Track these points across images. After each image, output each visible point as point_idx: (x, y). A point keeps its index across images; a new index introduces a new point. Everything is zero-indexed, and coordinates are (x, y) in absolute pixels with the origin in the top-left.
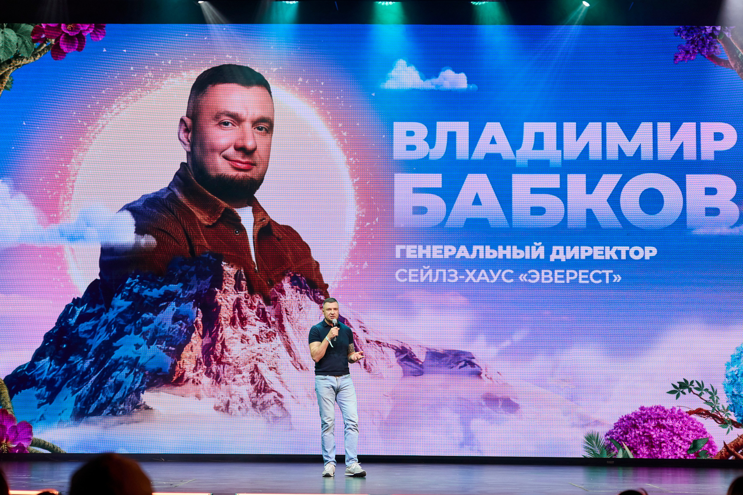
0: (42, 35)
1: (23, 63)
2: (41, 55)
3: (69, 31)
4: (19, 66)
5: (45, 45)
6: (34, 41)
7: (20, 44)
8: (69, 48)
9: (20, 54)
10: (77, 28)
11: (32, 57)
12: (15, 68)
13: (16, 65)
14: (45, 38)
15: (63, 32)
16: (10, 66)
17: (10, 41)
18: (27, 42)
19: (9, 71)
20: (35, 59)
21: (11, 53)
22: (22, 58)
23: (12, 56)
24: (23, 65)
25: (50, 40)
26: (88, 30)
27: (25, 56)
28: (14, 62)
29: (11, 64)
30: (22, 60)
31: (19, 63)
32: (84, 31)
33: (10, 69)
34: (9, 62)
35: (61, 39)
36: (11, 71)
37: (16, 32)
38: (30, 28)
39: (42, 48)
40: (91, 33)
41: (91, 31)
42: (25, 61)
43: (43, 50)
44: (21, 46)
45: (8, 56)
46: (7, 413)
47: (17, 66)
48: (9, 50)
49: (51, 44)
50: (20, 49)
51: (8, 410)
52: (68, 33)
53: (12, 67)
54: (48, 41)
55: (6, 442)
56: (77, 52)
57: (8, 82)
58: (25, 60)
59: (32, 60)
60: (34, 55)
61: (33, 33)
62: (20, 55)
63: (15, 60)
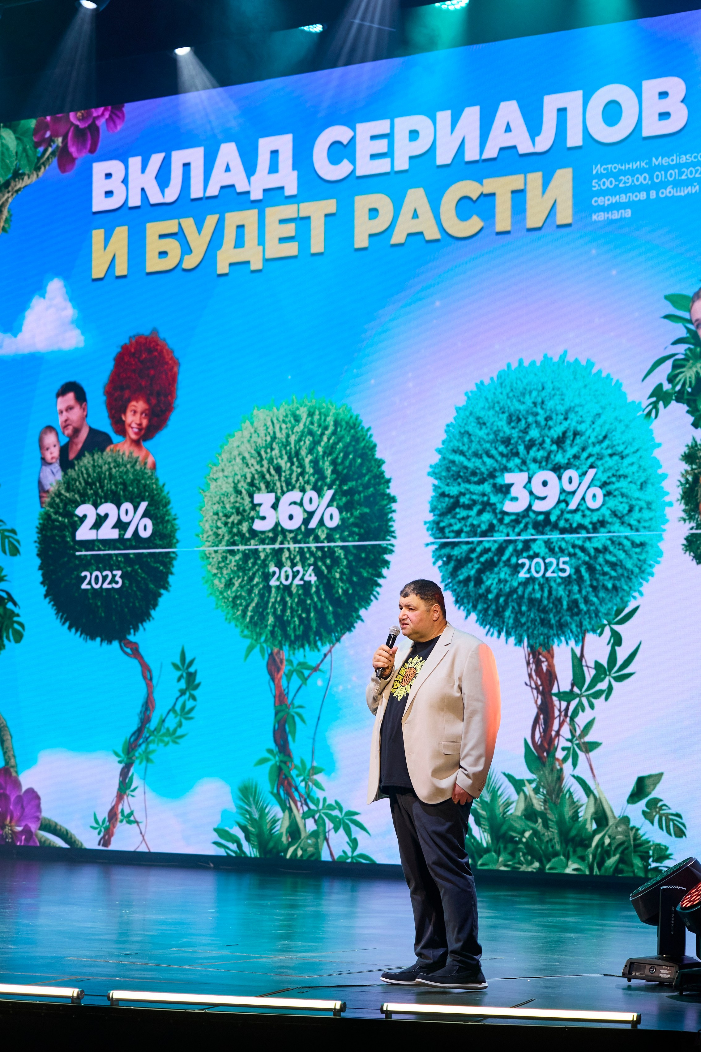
0: (45, 133)
1: (23, 185)
2: (45, 167)
3: (79, 120)
4: (19, 190)
5: (50, 150)
6: (37, 145)
7: (19, 152)
8: (79, 151)
9: (19, 169)
10: (90, 114)
11: (35, 173)
12: (15, 195)
13: (16, 189)
14: (50, 137)
15: (72, 124)
16: (9, 192)
17: (8, 149)
18: (28, 147)
19: (7, 200)
20: (38, 175)
21: (9, 169)
22: (23, 174)
23: (10, 175)
24: (24, 187)
25: (56, 139)
26: (103, 114)
27: (27, 172)
28: (13, 184)
29: (10, 188)
30: (23, 179)
31: (20, 185)
32: (98, 117)
33: (8, 198)
34: (7, 184)
35: (70, 134)
36: (10, 200)
37: (15, 132)
38: (32, 123)
39: (46, 156)
40: (107, 120)
41: (107, 115)
42: (27, 181)
43: (48, 158)
44: (22, 157)
45: (6, 175)
46: (10, 774)
47: (17, 191)
48: (7, 165)
49: (57, 146)
50: (20, 161)
51: (12, 770)
52: (78, 123)
53: (10, 194)
54: (54, 142)
55: (10, 822)
56: (89, 155)
57: (6, 219)
58: (26, 178)
59: (34, 178)
60: (38, 169)
61: (36, 131)
62: (21, 172)
63: (15, 181)
